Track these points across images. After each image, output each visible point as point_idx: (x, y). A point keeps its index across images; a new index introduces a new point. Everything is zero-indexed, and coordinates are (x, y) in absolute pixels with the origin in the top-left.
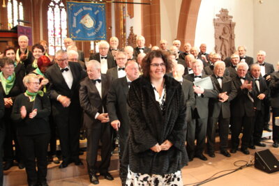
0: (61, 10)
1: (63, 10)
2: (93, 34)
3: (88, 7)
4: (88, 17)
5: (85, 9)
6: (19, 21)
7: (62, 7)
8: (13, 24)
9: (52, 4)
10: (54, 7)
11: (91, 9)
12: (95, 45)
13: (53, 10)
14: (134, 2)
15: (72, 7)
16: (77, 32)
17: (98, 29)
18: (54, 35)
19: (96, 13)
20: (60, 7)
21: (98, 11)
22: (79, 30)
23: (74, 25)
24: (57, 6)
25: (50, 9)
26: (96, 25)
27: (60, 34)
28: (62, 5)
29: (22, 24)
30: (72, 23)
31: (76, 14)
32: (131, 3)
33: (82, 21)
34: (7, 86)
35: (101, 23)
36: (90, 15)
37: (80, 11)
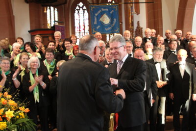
0: (84, 12)
1: (86, 11)
2: (109, 29)
3: (105, 8)
4: (105, 16)
5: (103, 10)
6: (55, 21)
7: (85, 10)
8: (51, 24)
9: (77, 8)
10: (79, 10)
11: (107, 10)
12: (110, 37)
13: (78, 12)
14: (140, 2)
15: (93, 9)
16: (98, 28)
17: (113, 25)
18: (80, 30)
19: (111, 13)
20: (83, 10)
21: (113, 11)
22: (99, 26)
23: (95, 23)
24: (81, 9)
25: (76, 11)
26: (112, 22)
27: (84, 29)
28: (85, 8)
29: (57, 24)
30: (94, 21)
31: (96, 14)
32: (137, 3)
33: (101, 19)
34: (50, 69)
35: (115, 20)
36: (107, 14)
37: (99, 12)
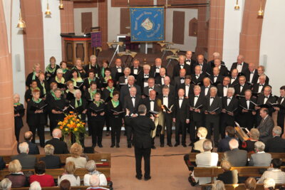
2: (152, 35)
3: (148, 11)
5: (145, 13)
11: (151, 13)
15: (134, 12)
16: (138, 34)
17: (157, 31)
19: (155, 17)
21: (157, 15)
22: (140, 32)
23: (136, 29)
26: (155, 28)
30: (134, 26)
31: (138, 19)
35: (159, 25)
36: (150, 19)
37: (141, 16)
